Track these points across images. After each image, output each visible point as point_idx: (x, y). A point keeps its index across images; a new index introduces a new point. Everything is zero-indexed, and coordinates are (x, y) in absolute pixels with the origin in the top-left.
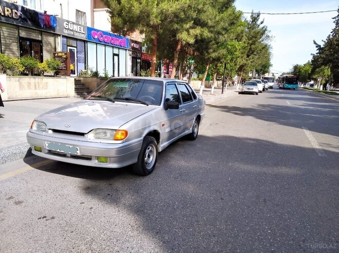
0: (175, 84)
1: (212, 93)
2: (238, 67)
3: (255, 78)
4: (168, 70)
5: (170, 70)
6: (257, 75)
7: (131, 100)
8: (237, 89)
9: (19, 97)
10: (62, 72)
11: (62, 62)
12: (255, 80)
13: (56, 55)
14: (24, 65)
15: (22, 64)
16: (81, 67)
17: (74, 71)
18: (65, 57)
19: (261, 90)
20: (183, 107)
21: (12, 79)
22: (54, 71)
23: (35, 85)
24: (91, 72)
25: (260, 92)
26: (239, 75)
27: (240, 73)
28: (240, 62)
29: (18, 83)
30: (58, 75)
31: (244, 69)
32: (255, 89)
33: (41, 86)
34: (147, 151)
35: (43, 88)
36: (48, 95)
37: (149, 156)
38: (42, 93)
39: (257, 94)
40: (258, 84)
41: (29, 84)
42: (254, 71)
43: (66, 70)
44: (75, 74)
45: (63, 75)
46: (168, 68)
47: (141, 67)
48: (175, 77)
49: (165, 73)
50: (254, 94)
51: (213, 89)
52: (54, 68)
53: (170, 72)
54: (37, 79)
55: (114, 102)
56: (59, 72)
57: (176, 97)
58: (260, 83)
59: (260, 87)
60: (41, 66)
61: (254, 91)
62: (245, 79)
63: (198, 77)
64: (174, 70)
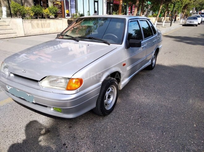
0: (137, 21)
1: (163, 26)
2: (184, 5)
3: (194, 14)
4: (132, 10)
5: (133, 10)
6: (196, 11)
7: (94, 39)
8: (181, 22)
9: (32, 34)
10: (59, 15)
11: (59, 8)
12: (195, 15)
13: (55, 3)
14: (34, 12)
15: (33, 10)
16: (73, 11)
17: (69, 14)
18: (60, 4)
19: (200, 22)
20: (145, 43)
21: (26, 21)
22: (54, 15)
23: (42, 25)
24: (79, 14)
25: (199, 24)
26: (183, 12)
27: (184, 10)
28: (185, 2)
29: (30, 24)
30: (57, 17)
31: (187, 7)
32: (195, 22)
33: (46, 25)
34: (107, 93)
35: (47, 26)
36: (51, 32)
37: (109, 97)
38: (46, 30)
39: (196, 25)
40: (198, 18)
41: (38, 24)
42: (194, 9)
43: (62, 13)
44: (69, 16)
45: (60, 17)
46: (131, 9)
47: (113, 10)
48: (137, 15)
49: (129, 13)
50: (194, 26)
51: (164, 24)
52: (54, 13)
53: (133, 12)
54: (43, 21)
55: (78, 41)
56: (57, 15)
57: (138, 32)
58: (199, 17)
59: (199, 20)
60: (45, 11)
61: (194, 23)
62: (187, 15)
63: (153, 15)
64: (136, 10)
